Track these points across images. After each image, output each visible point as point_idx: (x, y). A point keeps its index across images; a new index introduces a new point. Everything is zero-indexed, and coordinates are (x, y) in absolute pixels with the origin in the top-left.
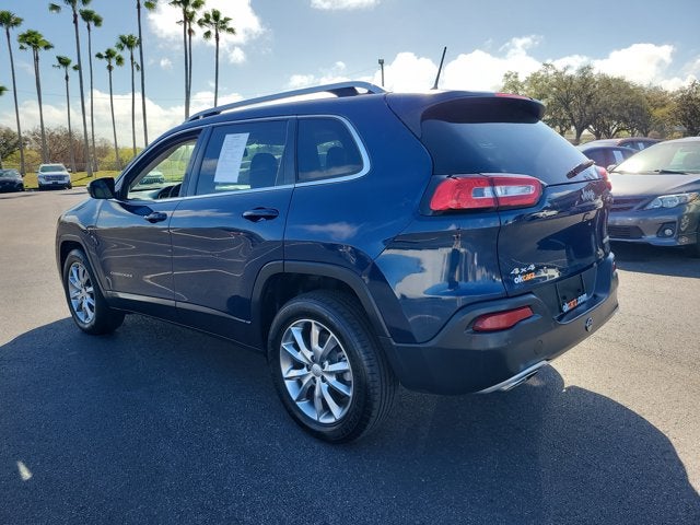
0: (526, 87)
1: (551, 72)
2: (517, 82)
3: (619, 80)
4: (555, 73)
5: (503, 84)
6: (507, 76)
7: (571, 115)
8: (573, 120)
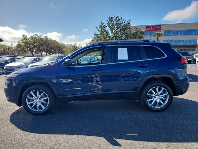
0: (30, 40)
1: (36, 36)
2: (26, 38)
3: (55, 41)
4: (38, 37)
5: (22, 38)
6: (23, 36)
7: (44, 48)
8: (44, 50)
